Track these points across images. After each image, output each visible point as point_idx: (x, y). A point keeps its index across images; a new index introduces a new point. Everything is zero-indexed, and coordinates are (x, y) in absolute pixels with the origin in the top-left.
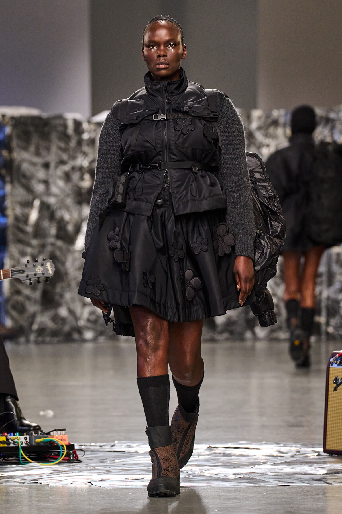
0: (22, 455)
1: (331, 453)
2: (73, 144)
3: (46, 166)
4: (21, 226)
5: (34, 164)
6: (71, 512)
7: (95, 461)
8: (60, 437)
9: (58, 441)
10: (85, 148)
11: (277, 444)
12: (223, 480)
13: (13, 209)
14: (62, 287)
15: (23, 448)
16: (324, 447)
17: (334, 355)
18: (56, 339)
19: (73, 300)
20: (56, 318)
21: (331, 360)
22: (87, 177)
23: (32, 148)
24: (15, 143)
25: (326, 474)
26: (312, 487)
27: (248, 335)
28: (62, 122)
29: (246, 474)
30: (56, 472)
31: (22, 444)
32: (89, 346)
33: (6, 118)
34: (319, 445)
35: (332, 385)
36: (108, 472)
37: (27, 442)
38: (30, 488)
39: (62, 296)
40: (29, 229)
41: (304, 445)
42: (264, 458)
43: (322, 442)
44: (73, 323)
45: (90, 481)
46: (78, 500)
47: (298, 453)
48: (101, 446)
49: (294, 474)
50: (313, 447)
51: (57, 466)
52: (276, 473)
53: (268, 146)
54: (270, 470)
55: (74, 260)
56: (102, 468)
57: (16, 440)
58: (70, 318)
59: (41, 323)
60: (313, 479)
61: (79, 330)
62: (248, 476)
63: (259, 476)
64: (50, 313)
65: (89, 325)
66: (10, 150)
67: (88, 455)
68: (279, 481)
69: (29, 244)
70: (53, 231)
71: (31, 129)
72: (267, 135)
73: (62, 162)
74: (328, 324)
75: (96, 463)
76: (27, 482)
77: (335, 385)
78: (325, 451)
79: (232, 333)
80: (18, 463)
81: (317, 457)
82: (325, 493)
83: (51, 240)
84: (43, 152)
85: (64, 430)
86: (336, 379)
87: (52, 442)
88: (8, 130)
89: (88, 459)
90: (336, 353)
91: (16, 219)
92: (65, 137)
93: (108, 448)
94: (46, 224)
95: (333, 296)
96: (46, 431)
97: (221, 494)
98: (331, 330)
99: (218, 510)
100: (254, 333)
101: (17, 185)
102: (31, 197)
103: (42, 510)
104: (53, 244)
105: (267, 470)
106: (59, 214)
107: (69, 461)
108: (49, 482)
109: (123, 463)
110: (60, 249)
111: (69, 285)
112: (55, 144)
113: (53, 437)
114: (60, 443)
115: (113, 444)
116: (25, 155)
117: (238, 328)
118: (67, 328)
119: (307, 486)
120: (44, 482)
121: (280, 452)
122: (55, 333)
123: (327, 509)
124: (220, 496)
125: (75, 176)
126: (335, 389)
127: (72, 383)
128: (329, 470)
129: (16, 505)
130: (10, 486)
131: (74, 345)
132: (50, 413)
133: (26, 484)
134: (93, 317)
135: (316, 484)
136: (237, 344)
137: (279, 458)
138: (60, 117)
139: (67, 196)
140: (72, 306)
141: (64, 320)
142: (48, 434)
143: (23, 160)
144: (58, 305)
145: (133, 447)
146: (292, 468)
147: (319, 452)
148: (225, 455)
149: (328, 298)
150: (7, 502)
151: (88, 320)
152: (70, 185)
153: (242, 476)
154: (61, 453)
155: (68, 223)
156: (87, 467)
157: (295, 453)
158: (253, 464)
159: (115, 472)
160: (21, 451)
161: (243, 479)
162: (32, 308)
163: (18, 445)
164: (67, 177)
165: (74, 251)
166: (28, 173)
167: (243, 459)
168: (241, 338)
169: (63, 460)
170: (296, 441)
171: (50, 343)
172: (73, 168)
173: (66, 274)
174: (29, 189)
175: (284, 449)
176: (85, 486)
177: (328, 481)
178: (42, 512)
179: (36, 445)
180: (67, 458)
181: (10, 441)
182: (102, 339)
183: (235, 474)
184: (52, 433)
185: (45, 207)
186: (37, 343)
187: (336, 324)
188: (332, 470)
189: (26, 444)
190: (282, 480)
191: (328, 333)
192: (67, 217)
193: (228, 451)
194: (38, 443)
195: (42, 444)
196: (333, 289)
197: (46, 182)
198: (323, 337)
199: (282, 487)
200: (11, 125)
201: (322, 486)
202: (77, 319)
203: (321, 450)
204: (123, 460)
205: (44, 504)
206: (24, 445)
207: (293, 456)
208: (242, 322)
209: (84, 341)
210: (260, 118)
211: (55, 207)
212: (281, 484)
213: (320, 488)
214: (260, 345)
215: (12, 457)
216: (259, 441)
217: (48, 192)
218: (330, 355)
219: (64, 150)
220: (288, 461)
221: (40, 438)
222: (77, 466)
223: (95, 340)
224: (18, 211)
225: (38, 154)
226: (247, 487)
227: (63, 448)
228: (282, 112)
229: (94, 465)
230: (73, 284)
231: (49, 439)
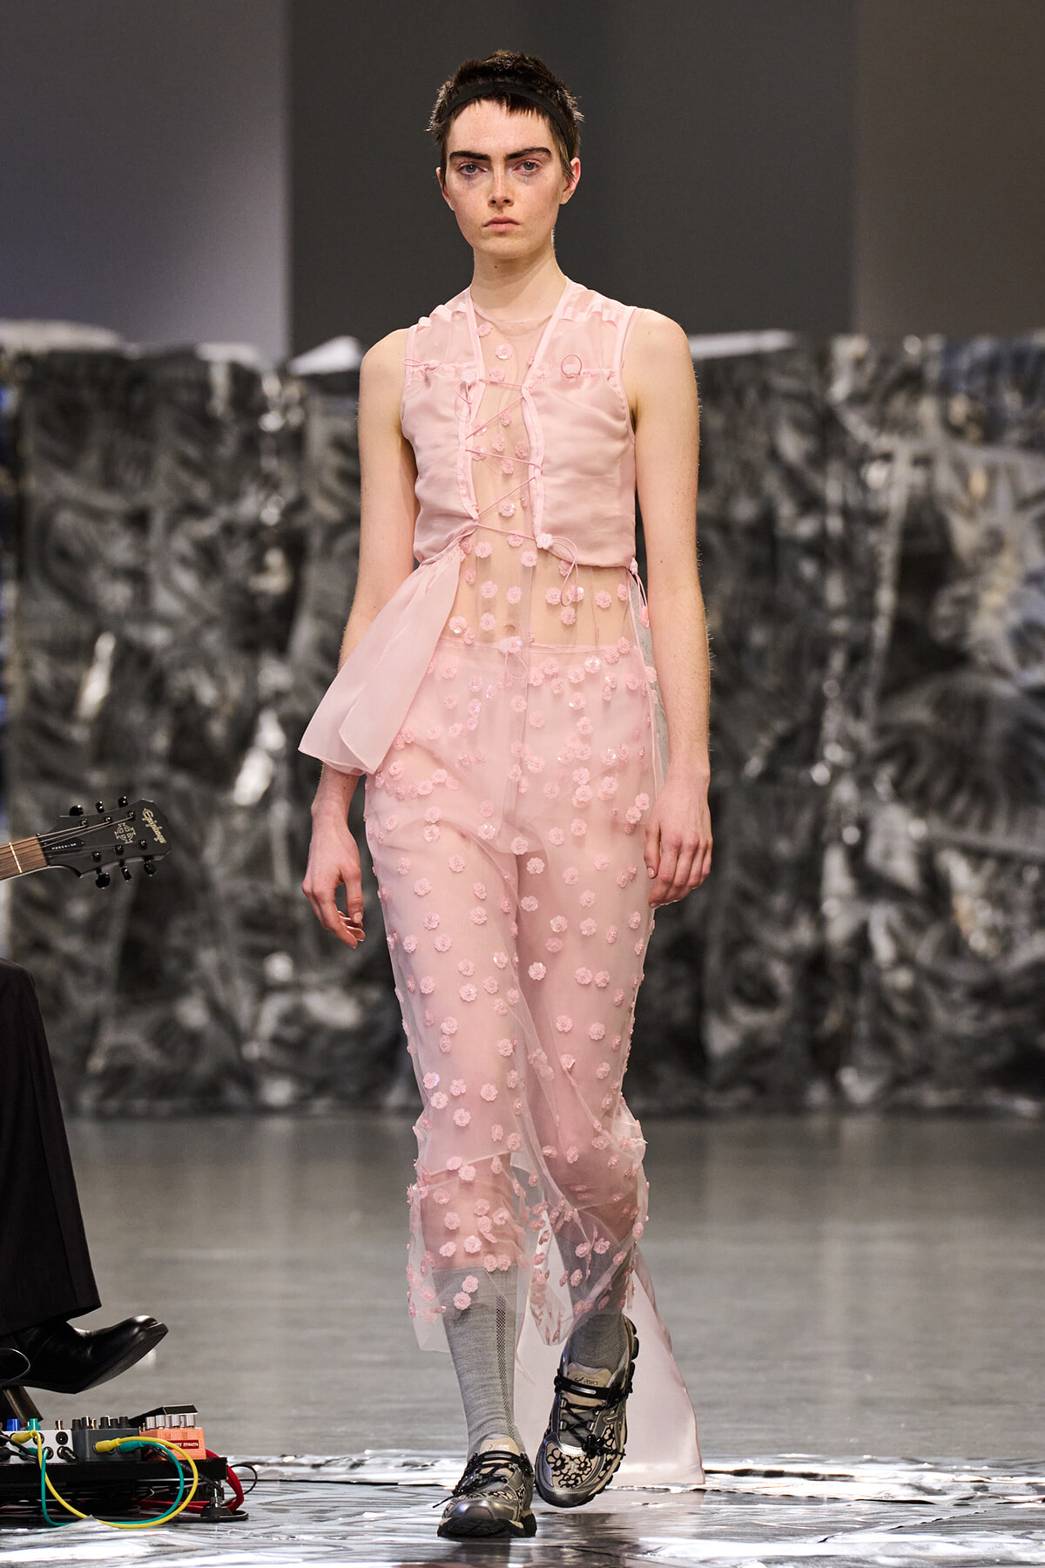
0: (50, 1496)
2: (228, 448)
3: (139, 521)
4: (52, 722)
5: (97, 515)
7: (296, 1514)
8: (177, 1435)
9: (169, 1448)
10: (270, 464)
11: (912, 1461)
13: (27, 665)
14: (189, 931)
15: (51, 1469)
18: (166, 1105)
19: (225, 973)
22: (275, 558)
23: (91, 462)
24: (31, 443)
27: (817, 1094)
28: (193, 373)
29: (805, 1561)
30: (163, 1551)
31: (50, 1456)
32: (279, 1127)
36: (341, 1553)
37: (65, 1449)
39: (188, 960)
40: (79, 734)
41: (1003, 1466)
42: (865, 1507)
44: (228, 1050)
47: (979, 1494)
48: (315, 1466)
50: (1030, 1474)
53: (887, 457)
54: (887, 1549)
55: (231, 837)
56: (321, 1539)
57: (29, 1444)
58: (214, 1033)
59: (115, 1050)
61: (248, 1077)
64: (148, 1017)
65: (280, 1057)
66: (17, 469)
67: (271, 1494)
69: (79, 786)
70: (161, 741)
71: (88, 396)
72: (882, 423)
73: (195, 510)
75: (299, 1522)
79: (760, 1086)
80: (35, 1522)
83: (156, 771)
84: (130, 477)
85: (192, 1410)
87: (150, 1452)
88: (9, 399)
89: (268, 1507)
91: (36, 697)
92: (203, 424)
93: (339, 1472)
94: (136, 716)
96: (129, 1412)
100: (836, 1089)
101: (36, 581)
102: (84, 627)
104: (157, 784)
105: (876, 1550)
106: (179, 682)
107: (208, 1516)
109: (391, 1523)
110: (184, 799)
111: (212, 924)
112: (170, 446)
113: (153, 1433)
114: (178, 1453)
115: (355, 1459)
116: (68, 485)
117: (779, 1072)
118: (203, 1068)
121: (919, 1488)
122: (162, 1086)
125: (236, 558)
127: (220, 1253)
131: (229, 1125)
134: (291, 1033)
136: (779, 1126)
137: (917, 1508)
138: (188, 356)
139: (210, 622)
140: (221, 994)
141: (194, 1039)
142: (139, 1422)
143: (61, 502)
144: (178, 990)
145: (422, 1469)
146: (961, 1543)
148: (733, 1496)
151: (276, 1041)
152: (216, 587)
154: (181, 1488)
155: (209, 713)
156: (268, 1535)
157: (971, 1493)
158: (830, 1529)
159: (361, 1553)
160: (46, 1480)
162: (86, 1000)
163: (36, 1460)
164: (208, 559)
165: (230, 810)
166: (76, 545)
167: (795, 1511)
169: (186, 1510)
171: (149, 1116)
172: (229, 530)
173: (205, 885)
174: (81, 601)
175: (931, 1479)
179: (96, 1459)
180: (202, 1506)
181: (10, 1446)
182: (321, 1106)
184: (150, 1420)
185: (132, 659)
186: (102, 1116)
189: (63, 1456)
192: (207, 693)
193: (744, 1485)
194: (104, 1455)
195: (117, 1457)
197: (137, 577)
200: (19, 383)
202: (237, 1037)
204: (389, 1512)
206: (56, 1460)
207: (963, 1503)
208: (796, 1050)
209: (264, 1110)
210: (859, 363)
211: (166, 661)
214: (856, 1130)
215: (16, 1501)
216: (849, 1451)
217: (143, 610)
219: (199, 468)
220: (945, 1518)
221: (113, 1436)
222: (231, 1532)
223: (297, 1108)
224: (42, 672)
225: (109, 481)
227: (189, 1474)
228: (935, 344)
229: (290, 1528)
230: (228, 919)
231: (142, 1439)
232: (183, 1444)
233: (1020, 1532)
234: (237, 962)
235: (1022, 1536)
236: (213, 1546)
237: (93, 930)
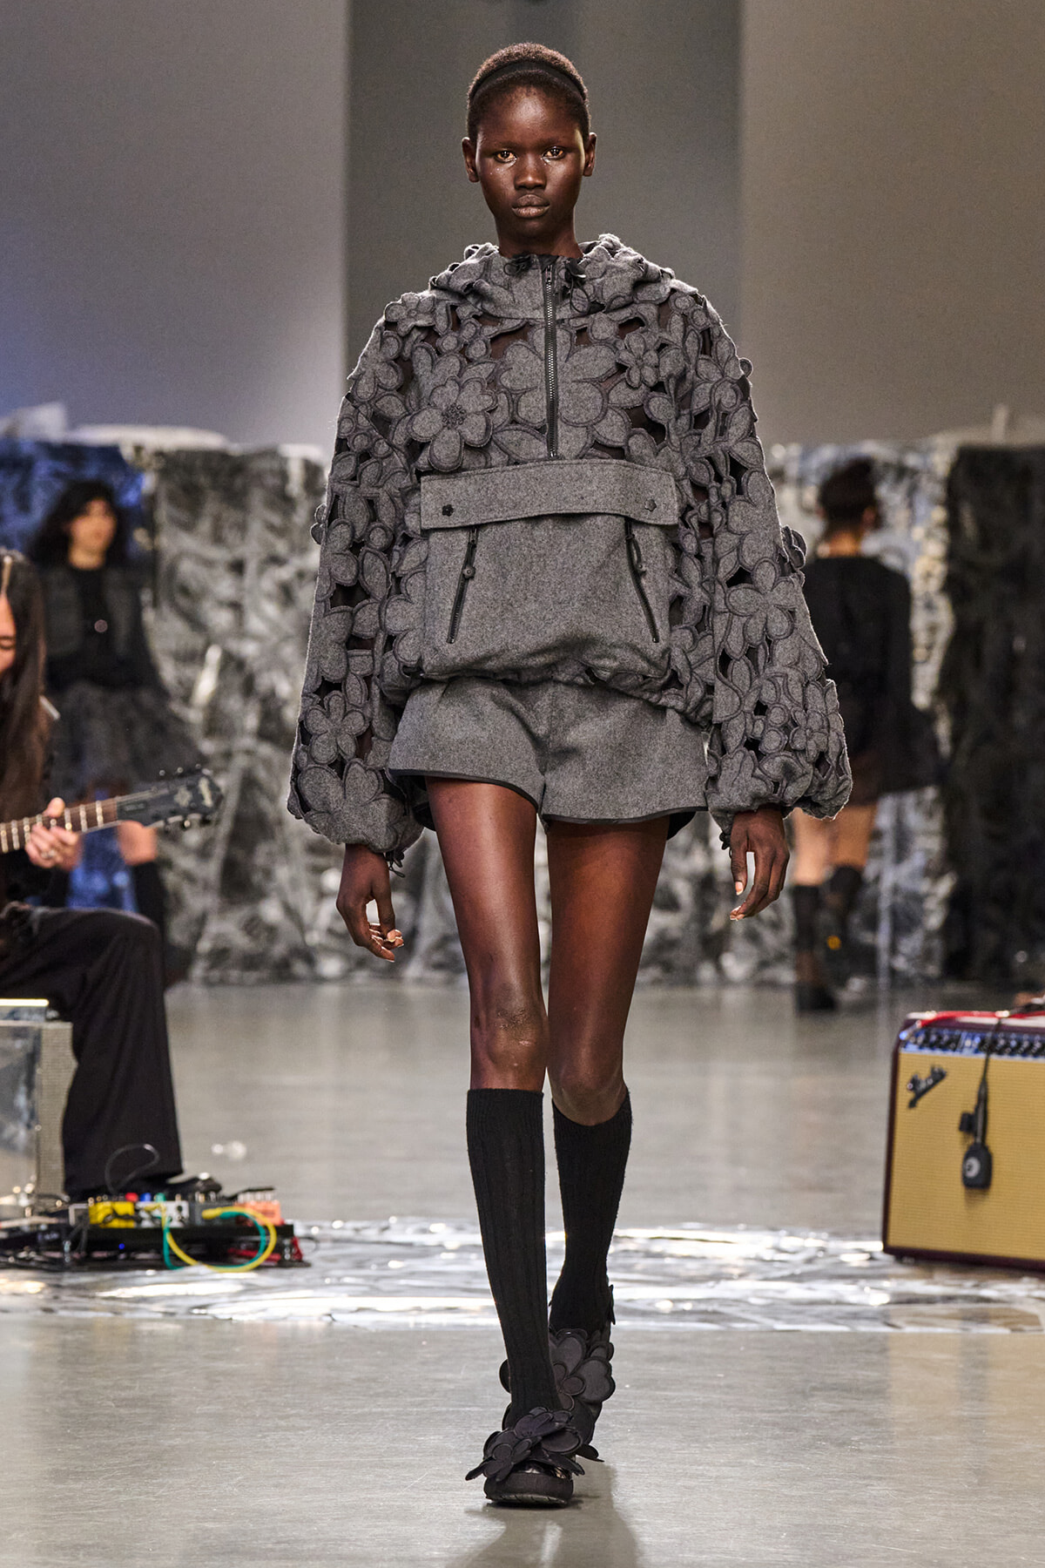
0: (170, 1248)
1: (900, 1254)
3: (238, 567)
5: (209, 564)
6: (283, 1384)
7: (342, 1263)
8: (261, 1207)
9: (254, 1217)
11: (773, 1229)
12: (644, 1314)
14: (270, 854)
15: (174, 1232)
16: (885, 1238)
17: (909, 1024)
18: (253, 976)
19: (294, 883)
20: (253, 926)
21: (904, 1035)
23: (205, 526)
24: (164, 512)
25: (889, 1304)
26: (855, 1334)
27: (706, 972)
28: (275, 465)
29: (699, 1301)
30: (250, 1289)
31: (171, 1220)
32: (331, 992)
33: (143, 453)
34: (871, 1235)
35: (905, 1095)
36: (375, 1291)
37: (183, 1218)
38: (189, 1325)
39: (268, 874)
40: (195, 716)
41: (837, 1235)
42: (741, 1263)
43: (878, 1228)
44: (296, 937)
45: (328, 1311)
46: (302, 1356)
47: (821, 1254)
48: (357, 1230)
49: (813, 1303)
50: (857, 1241)
51: (253, 1275)
52: (769, 1301)
54: (756, 1293)
56: (360, 1281)
57: (156, 1213)
58: (286, 925)
59: (219, 936)
60: (856, 1316)
61: (308, 956)
62: (702, 1307)
63: (730, 1306)
64: (243, 913)
65: (333, 943)
66: (153, 530)
67: (326, 1249)
68: (777, 1319)
70: (252, 721)
71: (203, 480)
73: (276, 560)
74: (894, 950)
75: (344, 1268)
76: (181, 1311)
77: (911, 1095)
78: (887, 1250)
79: (667, 967)
80: (159, 1266)
81: (867, 1264)
82: (884, 1350)
84: (231, 536)
85: (270, 1189)
86: (915, 1082)
87: (240, 1220)
88: (148, 482)
89: (324, 1259)
90: (913, 1021)
92: (283, 501)
93: (372, 1234)
94: (234, 703)
95: (906, 884)
96: (227, 1191)
97: (639, 1347)
98: (901, 963)
99: (632, 1386)
100: (719, 969)
101: (165, 608)
102: (197, 641)
103: (217, 1378)
104: (249, 752)
105: (748, 1292)
106: (264, 682)
107: (282, 1264)
108: (234, 1314)
109: (409, 1270)
110: (267, 764)
111: (286, 850)
112: (260, 516)
113: (243, 1205)
114: (261, 1220)
115: (384, 1224)
116: (187, 542)
117: (680, 957)
118: (279, 950)
119: (842, 1333)
120: (222, 1314)
121: (779, 1250)
122: (251, 962)
123: (889, 1386)
124: (637, 1352)
126: (913, 1104)
127: (289, 1079)
128: (894, 1294)
129: (156, 1365)
130: (141, 1320)
131: (295, 990)
132: (238, 1149)
133: (178, 1317)
135: (864, 1328)
136: (681, 994)
137: (777, 1264)
138: (272, 453)
139: (286, 638)
140: (292, 900)
141: (272, 931)
142: (234, 1198)
143: (182, 554)
144: (259, 895)
145: (430, 1232)
146: (810, 1289)
147: (870, 1253)
148: (649, 1255)
149: (896, 890)
150: (134, 1357)
151: (330, 932)
152: (291, 614)
153: (688, 1306)
154: (262, 1245)
155: (285, 702)
156: (324, 1278)
157: (814, 1253)
158: (717, 1277)
159: (389, 1292)
160: (169, 1239)
161: (691, 1312)
162: (198, 901)
163: (161, 1225)
164: (286, 594)
166: (193, 585)
167: (691, 1265)
168: (690, 981)
169: (268, 1260)
170: (817, 1225)
171: (241, 984)
172: (301, 575)
174: (195, 623)
175: (788, 1242)
176: (319, 1325)
177: (894, 1321)
178: (217, 1384)
179: (204, 1224)
180: (277, 1257)
181: (143, 1214)
182: (361, 977)
183: (674, 1301)
184: (241, 1198)
185: (232, 664)
186: (208, 983)
187: (914, 949)
188: (900, 1294)
189: (181, 1220)
190: (785, 1317)
191: (893, 972)
192: (284, 688)
193: (657, 1248)
194: (209, 1221)
195: (218, 1223)
196: (906, 868)
197: (236, 606)
198: (883, 980)
199: (785, 1334)
200: (156, 471)
201: (879, 1333)
202: (302, 928)
203: (877, 1246)
204: (408, 1262)
205: (221, 1365)
206: (176, 1224)
207: (809, 1261)
208: (692, 942)
209: (321, 980)
211: (256, 666)
212: (780, 1326)
213: (872, 1338)
214: (732, 997)
215: (146, 1251)
216: (728, 1223)
217: (240, 630)
218: (900, 1024)
219: (280, 532)
220: (798, 1271)
221: (214, 1207)
222: (298, 1275)
223: (345, 977)
225: (217, 539)
226: (699, 1334)
227: (268, 1234)
228: (795, 450)
229: (339, 1273)
230: (297, 846)
231: (234, 1210)
232: (265, 1213)
233: (849, 1281)
234: (304, 876)
235: (853, 1284)
236: (284, 1286)
237: (203, 853)
